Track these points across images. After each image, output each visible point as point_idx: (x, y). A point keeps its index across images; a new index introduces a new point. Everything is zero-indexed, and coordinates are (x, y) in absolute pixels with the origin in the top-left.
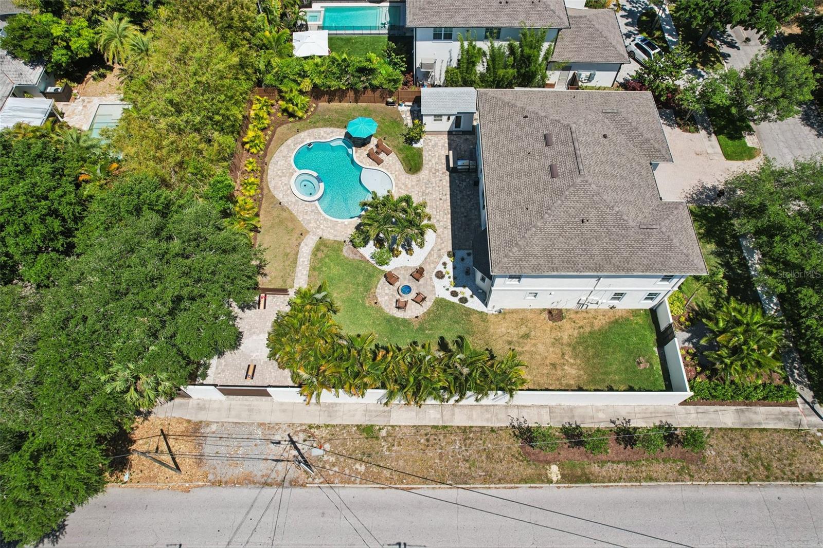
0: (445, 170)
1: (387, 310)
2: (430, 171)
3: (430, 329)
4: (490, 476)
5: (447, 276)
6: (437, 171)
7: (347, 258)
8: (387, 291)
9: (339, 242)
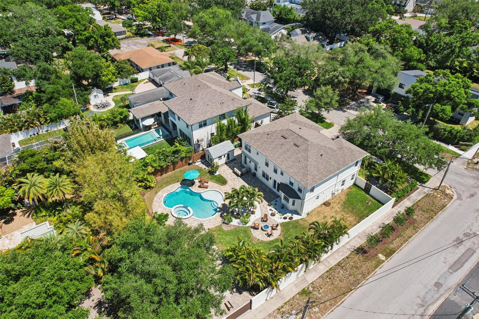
0: (237, 177)
1: (265, 240)
2: (231, 180)
3: (289, 237)
4: (364, 275)
5: (276, 214)
6: (234, 179)
7: (228, 231)
8: (258, 233)
9: (219, 226)
